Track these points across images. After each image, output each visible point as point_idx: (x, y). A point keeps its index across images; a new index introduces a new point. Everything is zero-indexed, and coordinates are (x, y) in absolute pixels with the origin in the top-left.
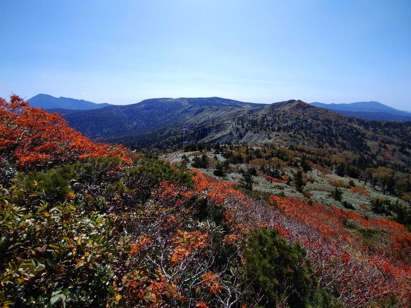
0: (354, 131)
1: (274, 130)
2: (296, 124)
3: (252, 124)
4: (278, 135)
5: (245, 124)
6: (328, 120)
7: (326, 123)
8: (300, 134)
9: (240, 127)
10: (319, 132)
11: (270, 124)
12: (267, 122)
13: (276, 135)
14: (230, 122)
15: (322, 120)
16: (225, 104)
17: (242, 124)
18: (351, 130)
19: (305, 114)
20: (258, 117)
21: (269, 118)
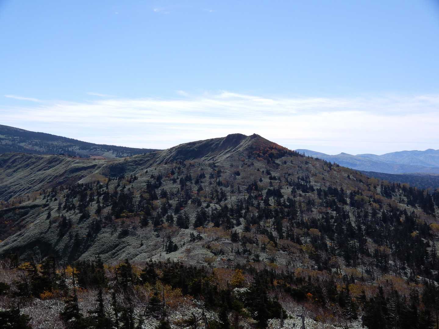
0: (402, 219)
1: (183, 224)
2: (249, 202)
3: (115, 205)
4: (200, 238)
5: (93, 207)
6: (333, 191)
7: (330, 198)
8: (264, 232)
9: (73, 216)
10: (314, 223)
11: (174, 202)
12: (164, 200)
13: (193, 238)
14: (40, 201)
15: (319, 191)
16: (29, 147)
17: (83, 208)
18: (395, 214)
19: (273, 174)
20: (134, 184)
21: (169, 186)
